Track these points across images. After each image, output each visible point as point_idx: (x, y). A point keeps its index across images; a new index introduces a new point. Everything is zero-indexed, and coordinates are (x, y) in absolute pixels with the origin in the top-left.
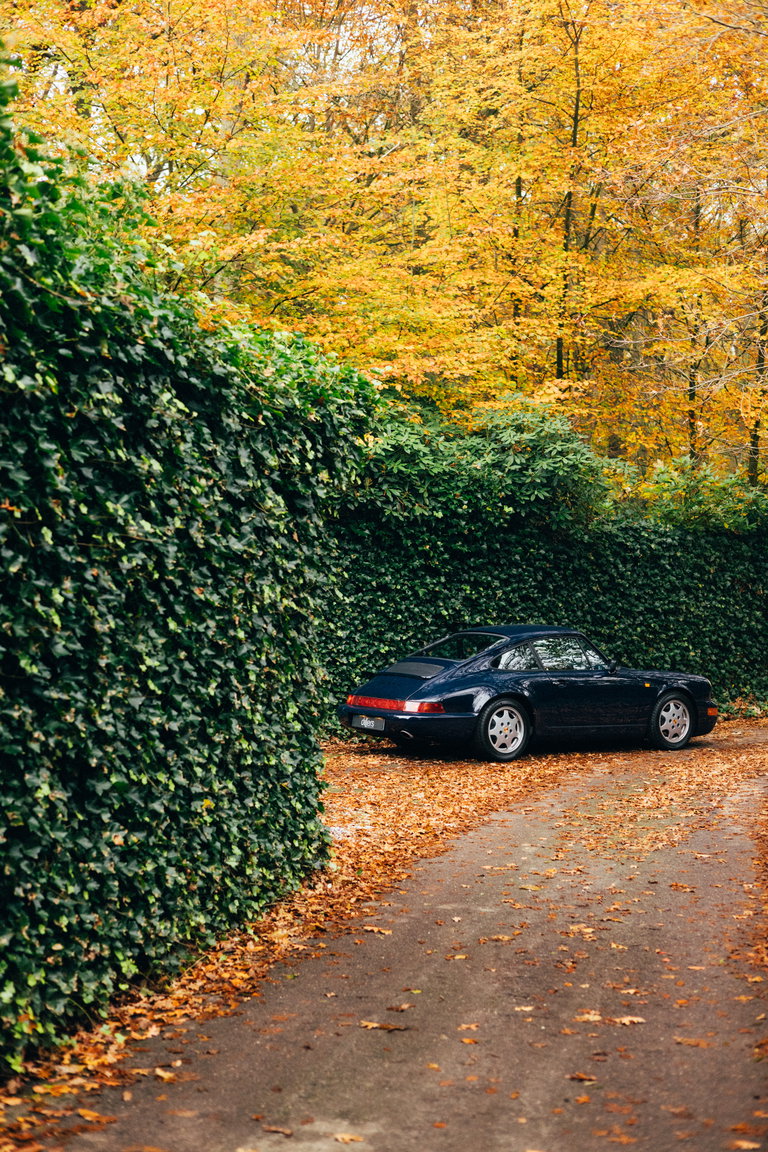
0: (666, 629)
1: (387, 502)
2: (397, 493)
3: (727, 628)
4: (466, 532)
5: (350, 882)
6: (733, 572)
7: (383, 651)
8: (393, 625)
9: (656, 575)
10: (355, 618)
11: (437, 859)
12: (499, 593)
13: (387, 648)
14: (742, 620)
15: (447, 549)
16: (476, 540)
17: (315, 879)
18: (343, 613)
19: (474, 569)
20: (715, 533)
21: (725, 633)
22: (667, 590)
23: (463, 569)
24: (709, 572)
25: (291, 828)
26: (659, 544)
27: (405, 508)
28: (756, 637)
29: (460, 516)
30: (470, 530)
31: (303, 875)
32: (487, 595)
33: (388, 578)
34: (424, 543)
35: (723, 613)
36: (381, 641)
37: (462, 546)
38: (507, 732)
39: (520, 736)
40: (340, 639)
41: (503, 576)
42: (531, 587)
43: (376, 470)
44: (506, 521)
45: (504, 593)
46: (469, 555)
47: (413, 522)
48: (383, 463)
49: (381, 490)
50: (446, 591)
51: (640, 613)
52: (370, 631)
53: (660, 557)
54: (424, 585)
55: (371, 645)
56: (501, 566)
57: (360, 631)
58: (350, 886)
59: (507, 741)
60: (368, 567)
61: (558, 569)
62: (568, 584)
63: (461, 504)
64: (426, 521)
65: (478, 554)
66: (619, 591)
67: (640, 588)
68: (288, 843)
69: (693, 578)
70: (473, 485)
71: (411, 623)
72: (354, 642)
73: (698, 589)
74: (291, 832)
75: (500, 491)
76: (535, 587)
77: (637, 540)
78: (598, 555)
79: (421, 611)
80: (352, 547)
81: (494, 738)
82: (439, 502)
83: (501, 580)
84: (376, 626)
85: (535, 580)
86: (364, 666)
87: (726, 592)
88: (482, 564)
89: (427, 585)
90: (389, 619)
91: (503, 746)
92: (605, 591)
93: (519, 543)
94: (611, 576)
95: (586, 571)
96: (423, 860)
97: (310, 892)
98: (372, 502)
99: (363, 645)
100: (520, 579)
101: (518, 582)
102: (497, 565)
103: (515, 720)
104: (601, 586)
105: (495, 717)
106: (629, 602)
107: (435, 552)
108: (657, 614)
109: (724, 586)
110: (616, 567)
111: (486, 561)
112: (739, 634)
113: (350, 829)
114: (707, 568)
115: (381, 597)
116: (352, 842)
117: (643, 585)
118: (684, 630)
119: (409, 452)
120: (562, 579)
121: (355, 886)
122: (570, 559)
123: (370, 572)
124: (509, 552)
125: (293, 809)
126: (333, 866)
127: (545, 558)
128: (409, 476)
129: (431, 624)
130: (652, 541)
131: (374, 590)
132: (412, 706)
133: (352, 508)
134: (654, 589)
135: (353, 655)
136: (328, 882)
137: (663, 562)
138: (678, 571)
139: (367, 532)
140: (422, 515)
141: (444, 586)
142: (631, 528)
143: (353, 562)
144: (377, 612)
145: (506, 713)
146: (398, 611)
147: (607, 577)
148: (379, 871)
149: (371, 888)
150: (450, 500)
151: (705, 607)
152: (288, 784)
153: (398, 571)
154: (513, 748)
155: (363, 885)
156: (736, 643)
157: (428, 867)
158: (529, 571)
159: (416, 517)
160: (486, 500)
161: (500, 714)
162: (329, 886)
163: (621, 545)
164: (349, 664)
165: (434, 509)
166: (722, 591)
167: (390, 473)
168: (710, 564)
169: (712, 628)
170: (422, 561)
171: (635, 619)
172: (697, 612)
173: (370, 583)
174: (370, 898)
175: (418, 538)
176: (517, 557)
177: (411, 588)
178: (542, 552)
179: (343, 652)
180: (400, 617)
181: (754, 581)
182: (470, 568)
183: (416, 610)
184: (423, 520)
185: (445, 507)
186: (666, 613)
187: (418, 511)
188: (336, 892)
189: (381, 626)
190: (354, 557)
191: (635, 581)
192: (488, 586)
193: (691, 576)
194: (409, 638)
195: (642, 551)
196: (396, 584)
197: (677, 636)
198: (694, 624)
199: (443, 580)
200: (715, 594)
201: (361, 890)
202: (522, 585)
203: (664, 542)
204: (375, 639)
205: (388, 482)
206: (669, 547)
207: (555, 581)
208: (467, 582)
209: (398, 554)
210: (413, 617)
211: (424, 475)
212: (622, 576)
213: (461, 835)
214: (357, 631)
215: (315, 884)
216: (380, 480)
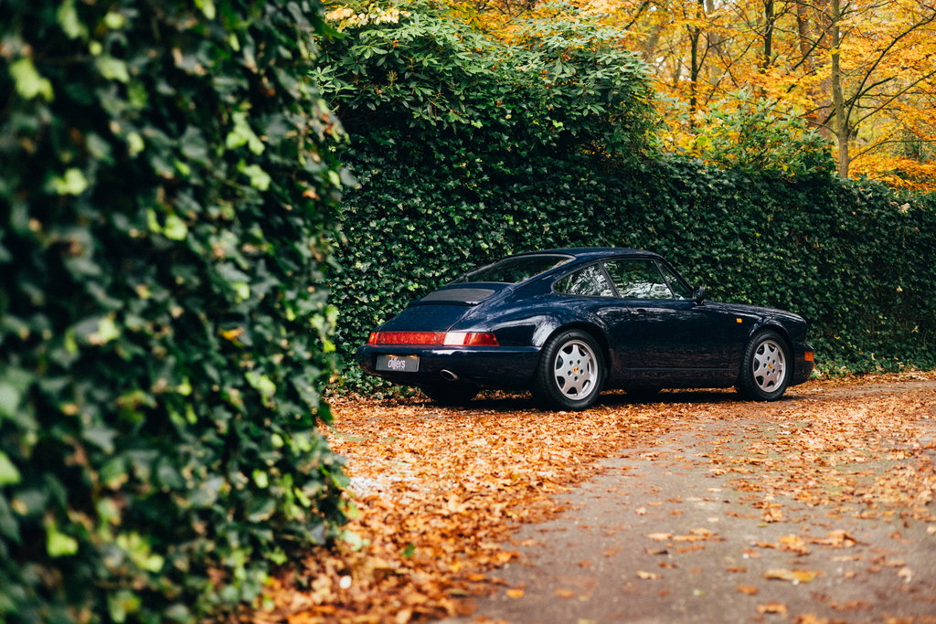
0: (724, 280)
1: (416, 103)
2: (428, 92)
3: (784, 283)
4: (509, 149)
5: (392, 573)
6: (788, 221)
7: (411, 289)
8: (424, 258)
9: (713, 219)
10: (377, 248)
11: (549, 525)
12: (546, 227)
13: (416, 286)
14: (799, 275)
15: (487, 170)
16: (522, 161)
17: (313, 566)
18: (362, 241)
19: (519, 196)
20: (771, 179)
21: (783, 288)
22: (724, 237)
23: (504, 196)
24: (766, 220)
25: (248, 444)
26: (716, 185)
27: (438, 112)
28: (812, 295)
29: (502, 129)
30: (513, 147)
31: (279, 558)
32: (533, 229)
33: (417, 201)
34: (460, 160)
35: (780, 265)
36: (410, 277)
37: (504, 166)
38: (577, 373)
39: (593, 378)
40: (359, 272)
41: (550, 207)
42: (580, 223)
43: (402, 62)
44: (554, 140)
45: (552, 228)
46: (512, 179)
47: (448, 132)
48: (411, 56)
49: (407, 88)
50: (485, 222)
51: (697, 261)
52: (395, 264)
53: (719, 199)
54: (459, 211)
55: (396, 282)
56: (548, 196)
57: (383, 264)
58: (393, 581)
59: (577, 384)
60: (393, 186)
61: (611, 205)
62: (621, 223)
63: (503, 113)
64: (461, 132)
65: (522, 179)
66: (675, 235)
67: (697, 232)
68: (240, 479)
69: (750, 226)
70: (517, 92)
71: (444, 257)
72: (377, 277)
73: (754, 238)
74: (251, 454)
75: (548, 103)
76: (585, 223)
77: (693, 179)
78: (654, 192)
79: (457, 243)
80: (372, 160)
81: (562, 380)
82: (478, 110)
83: (549, 213)
84: (404, 259)
85: (585, 215)
86: (389, 306)
87: (784, 242)
88: (527, 192)
89: (464, 211)
90: (418, 251)
91: (573, 391)
92: (661, 234)
93: (568, 170)
94: (667, 217)
95: (641, 209)
96: (526, 527)
97: (299, 599)
98: (397, 101)
99: (387, 281)
100: (568, 212)
101: (567, 216)
102: (544, 195)
103: (587, 357)
104: (656, 227)
105: (562, 353)
106: (685, 248)
107: (472, 172)
108: (714, 263)
109: (782, 236)
110: (672, 208)
111: (531, 188)
112: (795, 289)
113: (382, 482)
114: (764, 215)
115: (408, 223)
116: (387, 500)
117: (700, 230)
118: (742, 283)
119: (441, 43)
120: (615, 217)
121: (403, 581)
122: (624, 194)
123: (396, 193)
124: (557, 181)
125: (252, 395)
126: (352, 538)
127: (596, 190)
128: (442, 75)
129: (468, 260)
130: (708, 181)
131: (400, 215)
132: (455, 339)
133: (373, 108)
134: (710, 235)
135: (375, 292)
136: (342, 573)
137: (720, 205)
138: (735, 217)
139: (391, 141)
140: (458, 123)
141: (483, 213)
142: (686, 165)
143: (374, 178)
144: (404, 242)
145: (575, 348)
146: (429, 242)
147: (662, 218)
148: (449, 546)
149: (443, 587)
150: (490, 108)
151: (763, 259)
152: (237, 334)
153: (429, 192)
154: (585, 393)
155: (422, 577)
156: (794, 301)
157: (544, 539)
158: (578, 204)
159: (450, 124)
160: (530, 110)
161: (568, 350)
162: (345, 582)
163: (676, 182)
164: (370, 304)
165: (471, 118)
166: (780, 241)
167: (419, 67)
168: (768, 212)
169: (770, 282)
170: (458, 182)
171: (692, 267)
172: (754, 264)
173: (395, 205)
174: (443, 610)
175: (453, 153)
176: (566, 186)
177: (445, 215)
178: (594, 182)
179: (363, 289)
180: (431, 248)
181: (808, 233)
182: (513, 195)
183: (451, 241)
184: (459, 130)
185: (484, 116)
186: (726, 262)
187: (453, 117)
188: (361, 597)
189: (409, 258)
190: (375, 172)
191: (691, 225)
192: (534, 218)
193: (747, 223)
194: (443, 276)
195: (699, 191)
196: (427, 207)
197: (735, 289)
198: (751, 276)
199: (482, 206)
200: (772, 244)
201: (419, 589)
202: (571, 220)
203: (721, 184)
204: (402, 274)
205: (416, 79)
206: (726, 189)
207: (607, 218)
208: (510, 212)
209: (429, 173)
210: (447, 249)
211: (459, 75)
212: (678, 216)
213: (570, 487)
214: (380, 264)
215: (312, 579)
216: (407, 75)
